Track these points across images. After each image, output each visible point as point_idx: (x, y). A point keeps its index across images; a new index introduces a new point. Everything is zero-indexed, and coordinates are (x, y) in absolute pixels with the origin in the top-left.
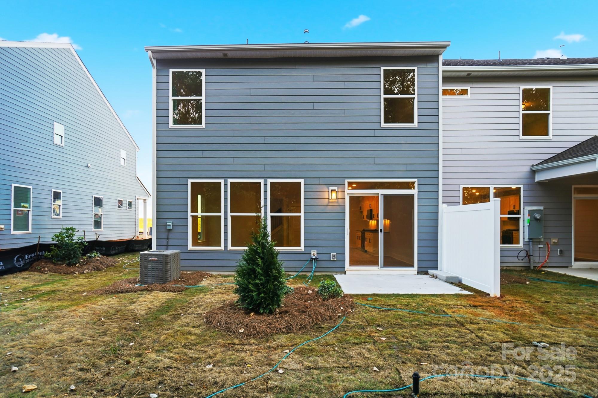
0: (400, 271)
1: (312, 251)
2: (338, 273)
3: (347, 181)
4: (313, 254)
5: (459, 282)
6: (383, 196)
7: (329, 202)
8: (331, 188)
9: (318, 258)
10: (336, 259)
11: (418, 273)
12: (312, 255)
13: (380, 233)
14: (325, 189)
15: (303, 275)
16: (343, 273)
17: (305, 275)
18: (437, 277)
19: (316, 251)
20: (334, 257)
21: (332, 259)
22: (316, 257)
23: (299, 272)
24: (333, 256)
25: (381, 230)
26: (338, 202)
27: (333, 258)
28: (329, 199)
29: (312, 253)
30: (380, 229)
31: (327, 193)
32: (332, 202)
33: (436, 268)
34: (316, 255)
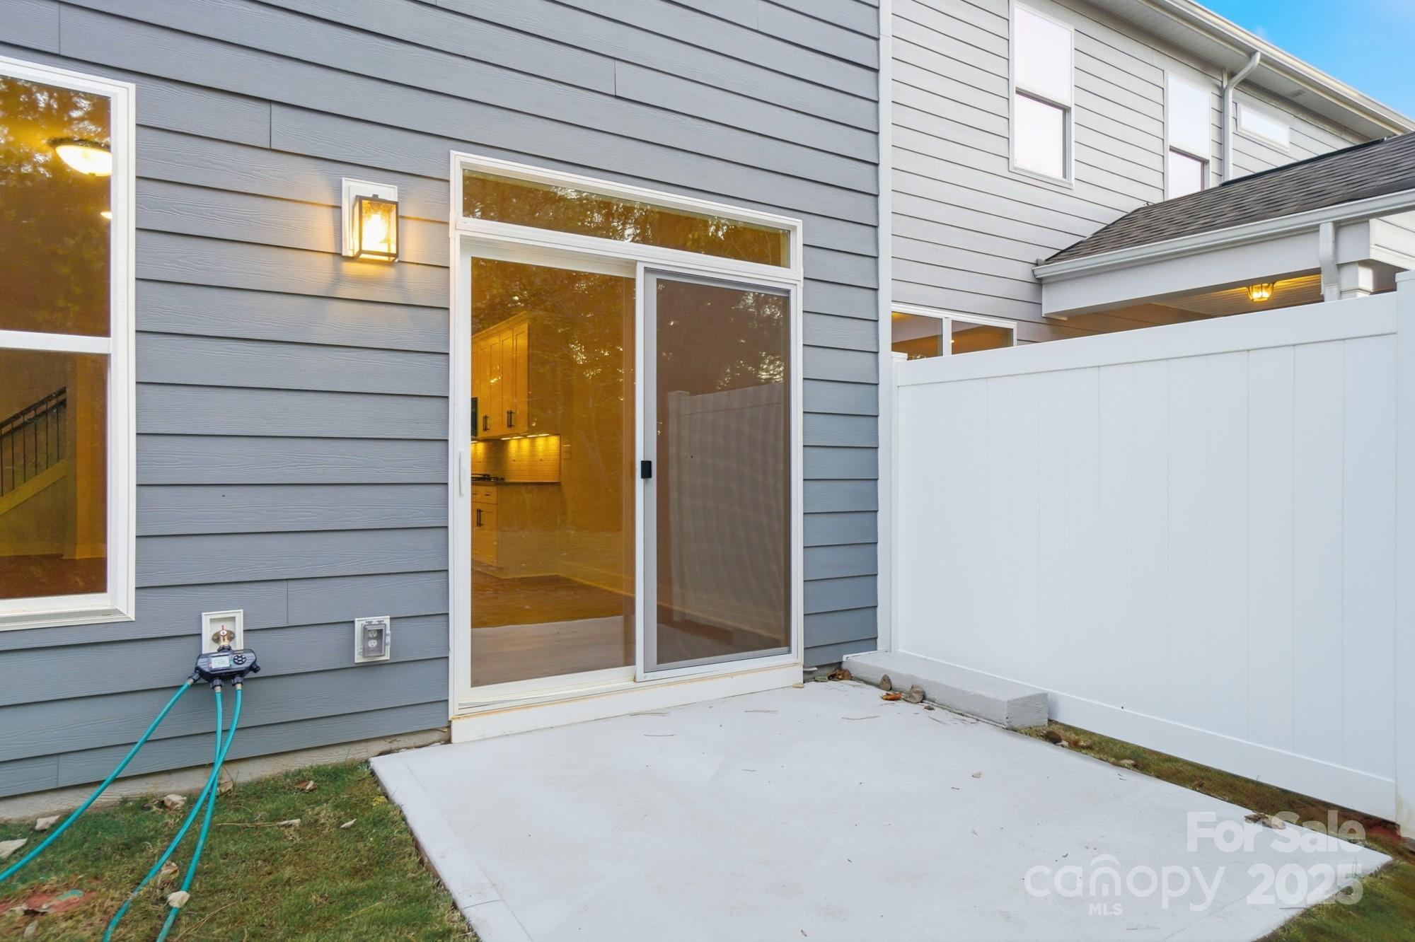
0: (733, 675)
1: (206, 618)
2: (402, 742)
3: (459, 161)
4: (216, 639)
5: (1050, 721)
6: (653, 279)
7: (339, 278)
8: (355, 186)
9: (254, 668)
10: (387, 657)
11: (809, 676)
12: (208, 646)
13: (639, 481)
14: (311, 180)
15: (125, 801)
16: (436, 736)
17: (142, 804)
18: (920, 696)
19: (239, 615)
20: (373, 644)
21: (359, 659)
22: (238, 659)
23: (99, 783)
24: (366, 638)
25: (646, 466)
26: (399, 284)
27: (366, 651)
28: (338, 255)
29: (208, 631)
30: (639, 457)
31: (323, 220)
32: (361, 281)
33: (870, 642)
34: (239, 644)
